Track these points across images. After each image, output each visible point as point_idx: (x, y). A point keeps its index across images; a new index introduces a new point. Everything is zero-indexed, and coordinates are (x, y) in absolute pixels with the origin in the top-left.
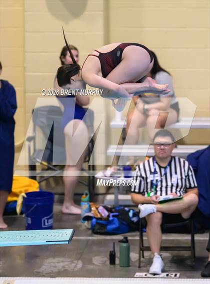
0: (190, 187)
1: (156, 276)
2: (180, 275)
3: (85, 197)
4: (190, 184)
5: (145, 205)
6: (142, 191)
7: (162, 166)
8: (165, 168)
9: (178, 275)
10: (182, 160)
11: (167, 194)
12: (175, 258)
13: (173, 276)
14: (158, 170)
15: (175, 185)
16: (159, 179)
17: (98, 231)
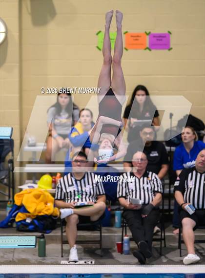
0: (100, 194)
1: (77, 263)
2: (95, 263)
3: (10, 204)
4: (99, 192)
5: (65, 209)
6: (63, 198)
7: (77, 179)
8: (80, 181)
9: (93, 262)
10: (93, 175)
11: (82, 201)
12: (86, 249)
13: (90, 263)
14: (74, 182)
15: (88, 193)
16: (76, 190)
17: (23, 229)
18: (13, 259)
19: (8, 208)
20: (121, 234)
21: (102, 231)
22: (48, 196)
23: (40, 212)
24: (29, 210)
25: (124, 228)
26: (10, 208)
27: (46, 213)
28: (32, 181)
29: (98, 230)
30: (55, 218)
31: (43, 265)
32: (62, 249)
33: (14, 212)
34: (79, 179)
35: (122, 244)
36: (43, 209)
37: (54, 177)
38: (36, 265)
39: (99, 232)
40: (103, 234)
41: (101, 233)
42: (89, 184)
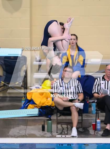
0: (79, 93)
3: (24, 99)
4: (79, 91)
18: (25, 134)
19: (23, 101)
20: (95, 118)
21: (83, 116)
22: (48, 94)
23: (43, 104)
24: (36, 103)
25: (97, 114)
26: (24, 102)
27: (47, 104)
28: (38, 84)
29: (80, 116)
30: (53, 108)
31: (45, 138)
32: (57, 128)
33: (26, 104)
34: (67, 82)
35: (96, 125)
36: (45, 102)
37: (52, 81)
38: (40, 138)
39: (81, 117)
40: (83, 118)
41: (82, 118)
42: (73, 86)
